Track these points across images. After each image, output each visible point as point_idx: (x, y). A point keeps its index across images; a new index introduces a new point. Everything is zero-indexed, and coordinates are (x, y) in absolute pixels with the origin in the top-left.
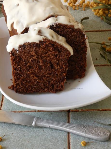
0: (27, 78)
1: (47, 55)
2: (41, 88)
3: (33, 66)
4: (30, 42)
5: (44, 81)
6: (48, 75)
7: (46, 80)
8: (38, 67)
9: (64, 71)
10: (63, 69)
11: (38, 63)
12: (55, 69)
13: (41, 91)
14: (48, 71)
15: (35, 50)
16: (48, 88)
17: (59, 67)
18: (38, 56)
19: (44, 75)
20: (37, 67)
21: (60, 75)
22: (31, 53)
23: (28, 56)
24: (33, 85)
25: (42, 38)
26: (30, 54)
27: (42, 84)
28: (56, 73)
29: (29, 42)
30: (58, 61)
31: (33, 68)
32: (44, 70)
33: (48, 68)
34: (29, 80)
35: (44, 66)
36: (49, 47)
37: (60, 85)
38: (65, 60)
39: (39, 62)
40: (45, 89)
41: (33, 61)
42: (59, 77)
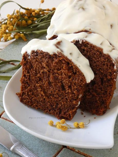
0: (34, 91)
1: (59, 72)
2: (47, 108)
3: (43, 79)
4: (44, 51)
5: (51, 100)
6: (57, 96)
7: (54, 101)
8: (48, 83)
9: (75, 97)
10: (75, 95)
11: (48, 77)
12: (65, 91)
13: (46, 111)
14: (57, 91)
15: (47, 62)
16: (55, 111)
17: (70, 91)
18: (50, 70)
19: (53, 94)
21: (70, 101)
22: (43, 64)
23: (40, 66)
24: (39, 101)
25: (57, 51)
27: (49, 103)
28: (66, 97)
29: (42, 51)
30: (70, 84)
31: (42, 82)
32: (53, 89)
33: (58, 88)
34: (36, 93)
35: (54, 84)
36: (63, 64)
37: (68, 113)
38: (79, 86)
40: (51, 111)
41: (44, 74)
42: (68, 103)
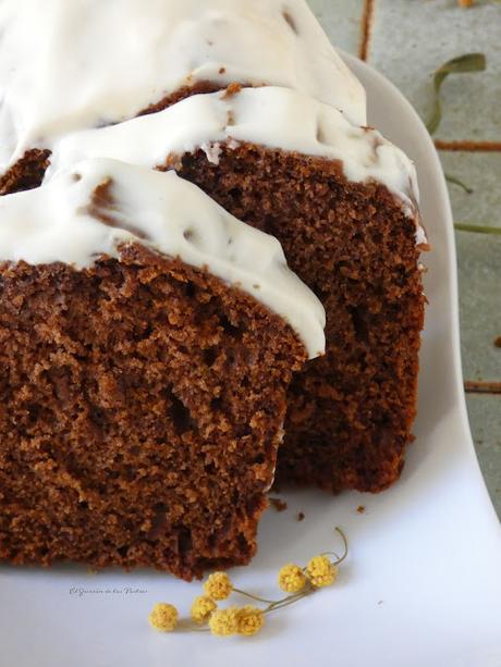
0: (13, 479)
1: (145, 348)
2: (107, 542)
3: (54, 408)
4: (33, 260)
5: (122, 499)
6: (155, 470)
7: (140, 497)
8: (89, 417)
9: (257, 448)
10: (255, 438)
11: (83, 389)
12: (197, 432)
13: (103, 558)
14: (148, 444)
15: (64, 313)
16: (154, 544)
17: (224, 426)
18: (89, 347)
19: (129, 467)
20: (81, 416)
21: (233, 471)
22: (42, 329)
23: (21, 346)
24: (54, 522)
25: (116, 239)
26: (34, 334)
27: (113, 519)
28: (207, 461)
29: (22, 262)
30: (217, 390)
31: (52, 421)
32: (125, 438)
33: (149, 427)
34: (26, 488)
35: (124, 414)
36: (162, 297)
37: (230, 535)
38: (268, 384)
39: (88, 383)
40: (133, 550)
41: (55, 379)
42: (223, 485)
